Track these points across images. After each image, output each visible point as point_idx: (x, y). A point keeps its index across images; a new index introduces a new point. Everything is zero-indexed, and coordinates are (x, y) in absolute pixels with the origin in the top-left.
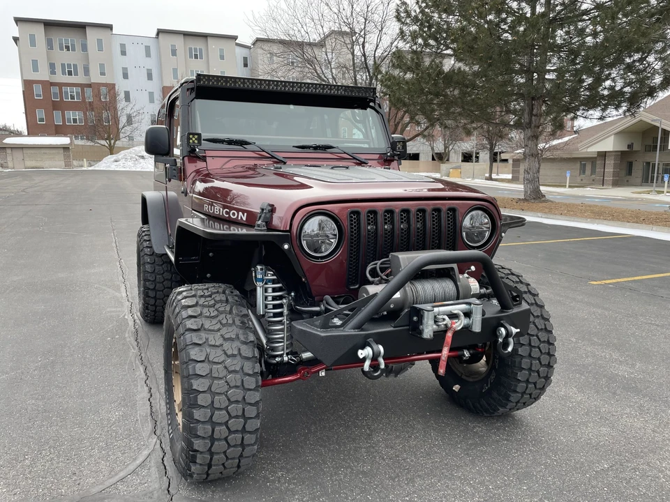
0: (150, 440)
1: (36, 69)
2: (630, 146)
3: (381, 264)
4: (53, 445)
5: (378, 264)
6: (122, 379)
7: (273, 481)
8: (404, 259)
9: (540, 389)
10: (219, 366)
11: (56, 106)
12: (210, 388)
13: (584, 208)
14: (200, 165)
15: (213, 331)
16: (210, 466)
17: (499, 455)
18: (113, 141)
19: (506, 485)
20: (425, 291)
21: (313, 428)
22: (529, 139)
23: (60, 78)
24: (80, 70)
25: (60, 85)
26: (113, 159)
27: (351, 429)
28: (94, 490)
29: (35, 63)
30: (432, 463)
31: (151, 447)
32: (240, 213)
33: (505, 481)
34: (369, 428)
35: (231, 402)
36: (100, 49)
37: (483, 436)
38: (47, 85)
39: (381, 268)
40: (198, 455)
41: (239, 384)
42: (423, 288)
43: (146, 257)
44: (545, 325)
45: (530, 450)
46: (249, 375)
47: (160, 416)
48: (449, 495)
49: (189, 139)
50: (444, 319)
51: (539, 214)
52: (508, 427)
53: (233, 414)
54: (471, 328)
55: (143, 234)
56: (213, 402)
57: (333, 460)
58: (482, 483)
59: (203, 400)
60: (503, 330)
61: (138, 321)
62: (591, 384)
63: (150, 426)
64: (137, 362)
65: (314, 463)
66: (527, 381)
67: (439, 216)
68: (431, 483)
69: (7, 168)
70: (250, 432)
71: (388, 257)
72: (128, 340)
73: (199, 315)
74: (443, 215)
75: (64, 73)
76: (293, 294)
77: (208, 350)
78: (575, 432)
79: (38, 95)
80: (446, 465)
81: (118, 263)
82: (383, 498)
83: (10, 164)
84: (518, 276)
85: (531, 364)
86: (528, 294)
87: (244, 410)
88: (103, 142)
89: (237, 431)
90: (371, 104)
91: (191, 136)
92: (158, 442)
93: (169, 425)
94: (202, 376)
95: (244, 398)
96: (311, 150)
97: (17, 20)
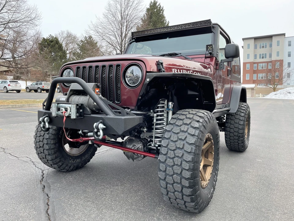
1: (248, 58)
11: (255, 72)
18: (275, 86)
23: (259, 60)
24: (268, 56)
25: (258, 63)
26: (274, 94)
29: (248, 55)
36: (278, 45)
38: (252, 64)
50: (62, 110)
75: (260, 58)
79: (247, 68)
97: (243, 39)
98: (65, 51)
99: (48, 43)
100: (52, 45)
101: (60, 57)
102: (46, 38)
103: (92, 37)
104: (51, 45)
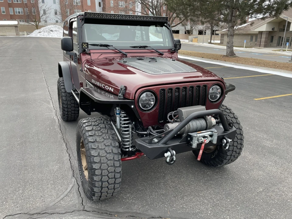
0: (72, 180)
2: (273, 29)
3: (174, 113)
4: (31, 183)
5: (173, 113)
6: (57, 149)
7: (126, 199)
8: (184, 112)
9: (236, 158)
10: (104, 158)
11: (10, 5)
12: (100, 167)
13: (252, 60)
14: (88, 57)
15: (101, 142)
16: (100, 197)
17: (218, 185)
18: (37, 23)
19: (221, 199)
20: (193, 126)
21: (140, 173)
22: (230, 27)
26: (38, 32)
27: (156, 174)
28: (51, 204)
30: (191, 189)
31: (73, 183)
32: (110, 88)
33: (221, 197)
34: (164, 173)
35: (109, 173)
37: (211, 176)
39: (174, 115)
40: (96, 193)
41: (112, 165)
42: (192, 124)
43: (63, 94)
44: (240, 132)
45: (230, 183)
46: (117, 161)
47: (75, 168)
48: (198, 204)
49: (82, 45)
50: (201, 139)
51: (233, 63)
52: (221, 172)
53: (110, 177)
54: (212, 142)
55: (61, 82)
56: (102, 173)
57: (150, 189)
58: (211, 198)
59: (97, 172)
60: (225, 141)
61: (60, 120)
62: (255, 150)
63: (71, 172)
64: (62, 141)
65: (142, 190)
66: (231, 155)
67: (199, 89)
68: (191, 198)
70: (117, 184)
71: (177, 110)
72: (57, 130)
73: (94, 135)
74: (201, 88)
76: (134, 123)
77: (99, 151)
78: (248, 174)
80: (196, 190)
81: (47, 89)
82: (171, 206)
84: (229, 110)
85: (233, 148)
86: (234, 118)
87: (115, 175)
88: (33, 23)
89: (112, 184)
90: (165, 24)
91: (84, 44)
92: (76, 180)
93: (81, 175)
94: (96, 163)
95: (115, 170)
96: (138, 48)
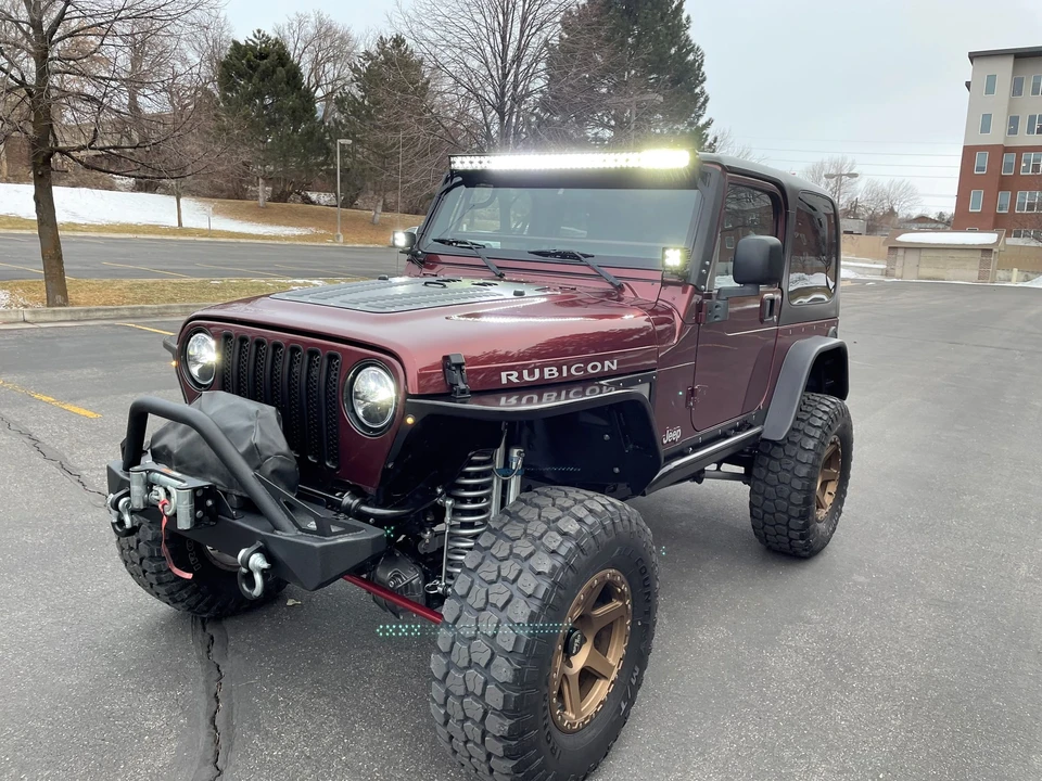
1: (985, 128)
11: (1004, 184)
23: (1024, 138)
25: (1019, 151)
29: (987, 119)
38: (999, 152)
69: (893, 276)
75: (1030, 131)
79: (978, 169)
83: (898, 272)
96: (556, 258)
97: (973, 57)
98: (308, 90)
99: (248, 61)
100: (263, 71)
101: (294, 112)
102: (243, 43)
103: (403, 41)
104: (262, 68)
